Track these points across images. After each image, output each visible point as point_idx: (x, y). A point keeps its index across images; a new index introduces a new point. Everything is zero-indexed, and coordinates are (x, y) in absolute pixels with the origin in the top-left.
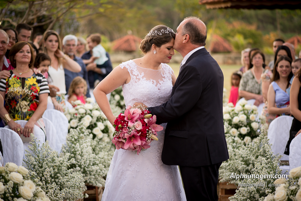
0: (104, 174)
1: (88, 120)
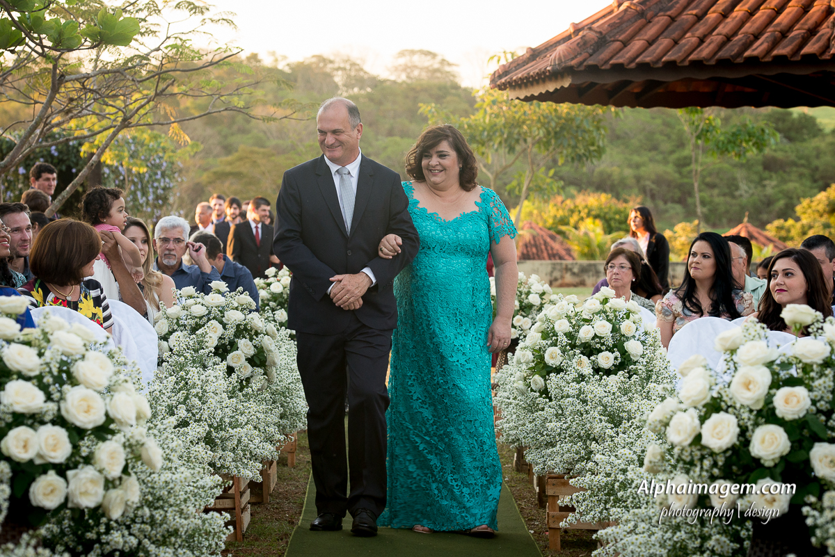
1: (215, 332)
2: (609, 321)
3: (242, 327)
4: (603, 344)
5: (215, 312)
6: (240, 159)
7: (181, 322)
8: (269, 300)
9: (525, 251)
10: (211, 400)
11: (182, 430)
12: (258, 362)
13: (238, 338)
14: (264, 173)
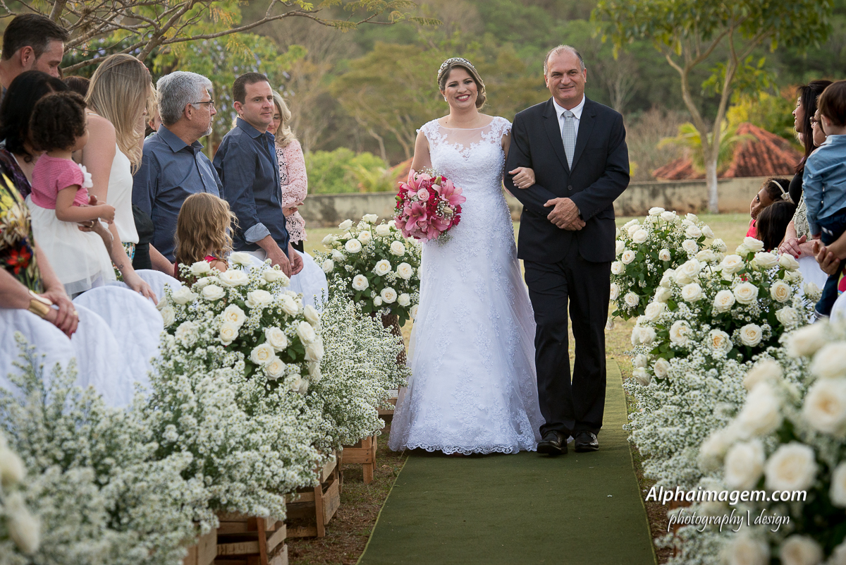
0: (276, 475)
1: (235, 320)
2: (755, 283)
3: (270, 312)
4: (747, 314)
5: (235, 293)
6: (377, 60)
7: (191, 308)
8: (345, 262)
9: (742, 163)
10: (210, 416)
11: (155, 464)
12: (294, 357)
13: (267, 326)
14: (407, 77)
